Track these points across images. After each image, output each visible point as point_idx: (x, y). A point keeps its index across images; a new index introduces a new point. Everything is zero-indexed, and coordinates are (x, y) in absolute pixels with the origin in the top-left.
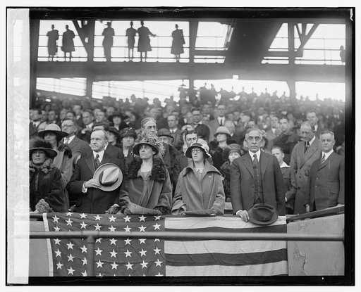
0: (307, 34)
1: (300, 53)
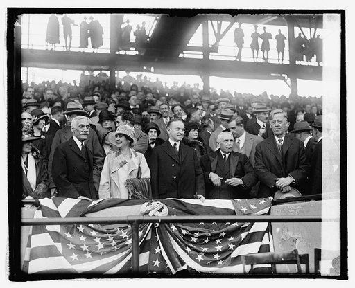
0: (221, 33)
1: (215, 49)
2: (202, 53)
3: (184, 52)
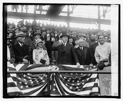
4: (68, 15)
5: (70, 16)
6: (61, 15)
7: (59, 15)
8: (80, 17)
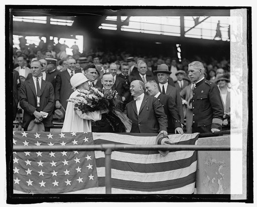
2: (116, 26)
3: (102, 24)
4: (119, 28)
5: (122, 29)
6: (103, 28)
7: (100, 27)
8: (142, 32)
